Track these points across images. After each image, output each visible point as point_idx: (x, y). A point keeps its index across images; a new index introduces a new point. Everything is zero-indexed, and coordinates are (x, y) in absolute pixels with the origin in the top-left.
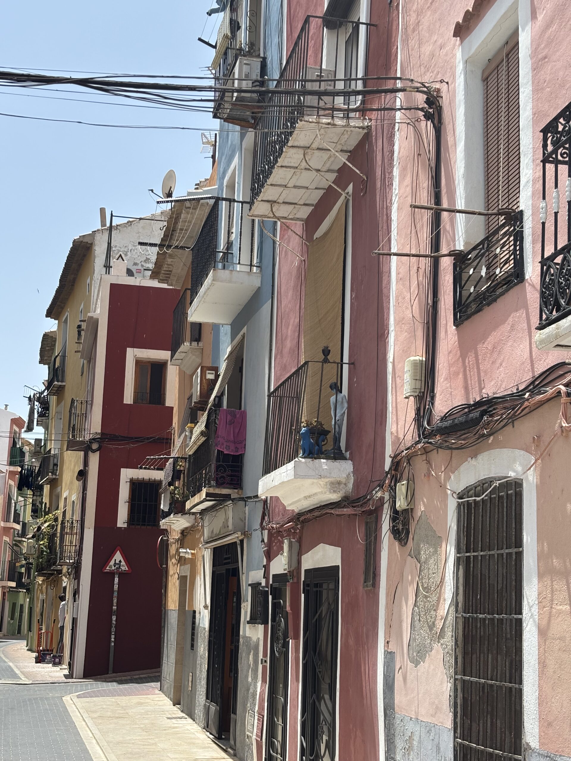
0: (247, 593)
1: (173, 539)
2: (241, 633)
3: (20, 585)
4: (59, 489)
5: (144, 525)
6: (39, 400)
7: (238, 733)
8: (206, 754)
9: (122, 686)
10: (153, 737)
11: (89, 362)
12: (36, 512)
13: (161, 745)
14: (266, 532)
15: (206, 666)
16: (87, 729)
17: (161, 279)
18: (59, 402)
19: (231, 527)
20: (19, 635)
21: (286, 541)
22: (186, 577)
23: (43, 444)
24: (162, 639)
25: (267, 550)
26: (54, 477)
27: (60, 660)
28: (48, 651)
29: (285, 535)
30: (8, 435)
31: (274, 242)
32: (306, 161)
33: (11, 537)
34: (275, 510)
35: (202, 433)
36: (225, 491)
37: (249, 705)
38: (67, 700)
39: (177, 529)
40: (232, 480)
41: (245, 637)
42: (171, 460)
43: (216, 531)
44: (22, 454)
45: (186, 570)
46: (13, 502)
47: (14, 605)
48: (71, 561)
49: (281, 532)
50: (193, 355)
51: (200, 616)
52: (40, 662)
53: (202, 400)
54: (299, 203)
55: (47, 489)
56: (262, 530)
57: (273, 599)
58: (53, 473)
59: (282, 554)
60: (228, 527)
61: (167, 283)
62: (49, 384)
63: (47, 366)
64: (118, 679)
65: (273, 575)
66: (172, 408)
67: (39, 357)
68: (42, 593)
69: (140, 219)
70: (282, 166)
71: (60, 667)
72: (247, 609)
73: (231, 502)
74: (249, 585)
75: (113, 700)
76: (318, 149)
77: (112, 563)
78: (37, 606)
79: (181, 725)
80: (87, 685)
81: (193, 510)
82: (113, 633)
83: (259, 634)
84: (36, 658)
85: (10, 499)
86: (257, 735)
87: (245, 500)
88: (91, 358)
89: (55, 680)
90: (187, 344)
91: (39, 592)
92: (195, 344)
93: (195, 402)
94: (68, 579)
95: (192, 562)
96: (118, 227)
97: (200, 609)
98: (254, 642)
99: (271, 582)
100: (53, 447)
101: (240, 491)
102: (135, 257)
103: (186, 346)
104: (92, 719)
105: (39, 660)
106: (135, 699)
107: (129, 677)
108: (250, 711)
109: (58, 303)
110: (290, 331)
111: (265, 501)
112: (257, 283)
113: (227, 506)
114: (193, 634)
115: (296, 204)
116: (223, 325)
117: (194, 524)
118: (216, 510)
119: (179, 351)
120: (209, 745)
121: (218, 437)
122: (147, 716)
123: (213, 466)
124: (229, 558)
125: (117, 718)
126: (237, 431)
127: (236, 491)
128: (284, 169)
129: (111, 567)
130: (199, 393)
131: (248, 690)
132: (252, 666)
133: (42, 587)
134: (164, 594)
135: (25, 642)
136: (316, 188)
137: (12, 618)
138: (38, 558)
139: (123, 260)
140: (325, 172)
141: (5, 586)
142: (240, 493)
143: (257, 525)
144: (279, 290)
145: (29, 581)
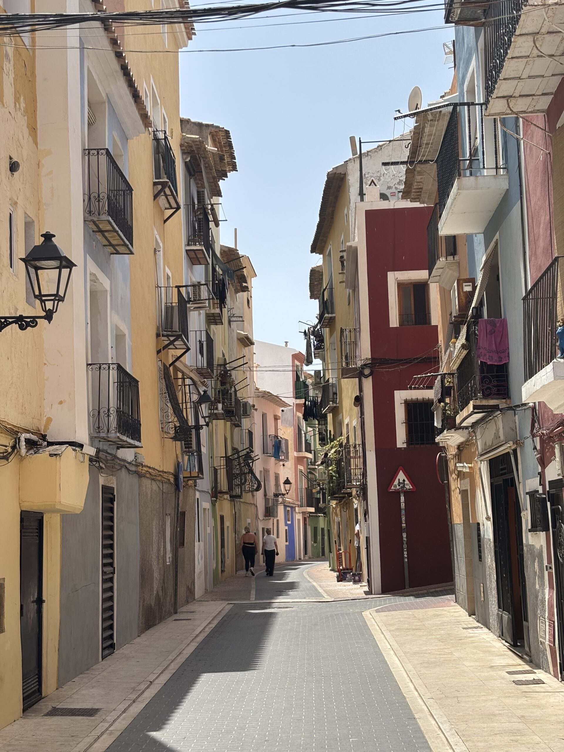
0: (525, 502)
1: (451, 455)
2: (524, 541)
3: (318, 510)
4: (340, 416)
5: (423, 444)
6: (313, 333)
7: (531, 640)
8: (502, 662)
9: (418, 600)
10: (449, 647)
11: (354, 291)
12: (323, 440)
13: (456, 654)
14: (537, 440)
15: (495, 576)
16: (385, 641)
17: (412, 198)
18: (331, 333)
19: (502, 438)
20: (323, 557)
21: (556, 445)
22: (467, 490)
23: (322, 375)
24: (452, 553)
25: (541, 456)
26: (335, 405)
27: (359, 578)
28: (347, 569)
29: (556, 440)
30: (291, 368)
31: (518, 141)
32: (537, 47)
33: (305, 466)
34: (544, 416)
35: (463, 346)
36: (492, 402)
37: (539, 612)
38: (367, 615)
39: (453, 445)
40: (498, 390)
41: (528, 545)
42: (439, 377)
43: (489, 443)
44: (306, 386)
45: (466, 484)
46: (303, 432)
47: (315, 530)
48: (358, 483)
49: (552, 437)
50: (450, 269)
51: (484, 527)
52: (341, 581)
53: (462, 313)
54: (537, 93)
55: (330, 417)
56: (533, 437)
57: (551, 506)
58: (333, 402)
59: (554, 459)
60: (499, 437)
61: (419, 201)
62: (321, 317)
63: (317, 300)
64: (415, 593)
65: (549, 482)
66: (437, 326)
67: (309, 293)
68: (337, 516)
69: (390, 141)
70: (512, 58)
71: (360, 584)
72: (527, 517)
73: (499, 412)
74: (527, 493)
75: (411, 613)
76: (549, 33)
77: (396, 482)
78: (334, 529)
79: (476, 635)
80: (385, 600)
81: (464, 424)
82: (405, 550)
83: (542, 540)
84: (337, 577)
85: (300, 430)
86: (550, 641)
87: (513, 408)
88: (355, 287)
89: (355, 597)
90: (442, 259)
91: (334, 515)
92: (450, 258)
93: (454, 317)
94: (358, 500)
95: (471, 476)
96: (369, 154)
97: (483, 521)
98: (537, 549)
99: (548, 489)
100: (330, 377)
101: (508, 401)
102: (388, 181)
103: (442, 262)
104: (390, 631)
105: (341, 578)
106: (431, 612)
107: (425, 591)
108: (541, 618)
109: (320, 238)
110: (542, 230)
111: (534, 409)
112: (504, 184)
113: (496, 416)
114: (479, 546)
115: (534, 95)
116: (476, 234)
117: (468, 438)
118: (487, 422)
119: (435, 267)
120: (505, 652)
121: (480, 349)
122: (444, 627)
123: (477, 378)
124: (504, 469)
125: (414, 629)
126: (498, 340)
127: (504, 400)
128: (516, 60)
129: (395, 486)
130: (457, 307)
131: (537, 597)
132: (538, 573)
133: (336, 510)
134: (448, 509)
135: (327, 563)
136: (553, 75)
137: (315, 542)
138: (329, 483)
139: (376, 185)
140: (560, 56)
141: (305, 512)
142: (508, 403)
143: (528, 434)
144: (527, 189)
145: (324, 505)
